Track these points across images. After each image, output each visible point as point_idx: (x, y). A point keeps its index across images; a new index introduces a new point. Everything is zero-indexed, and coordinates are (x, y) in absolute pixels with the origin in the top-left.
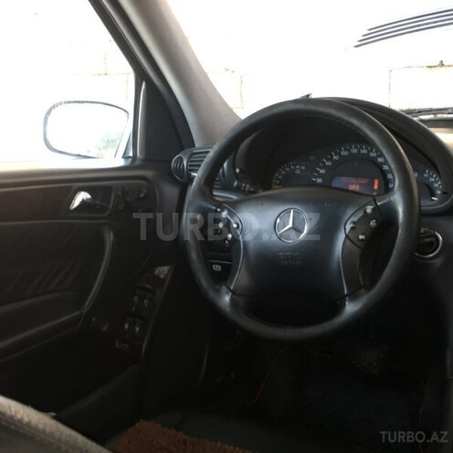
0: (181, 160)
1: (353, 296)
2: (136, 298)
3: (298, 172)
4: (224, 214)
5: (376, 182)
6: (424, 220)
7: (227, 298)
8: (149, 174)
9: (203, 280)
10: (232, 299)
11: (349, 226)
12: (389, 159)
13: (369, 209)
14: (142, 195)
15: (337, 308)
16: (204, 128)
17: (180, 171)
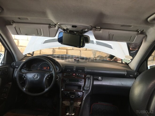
0: (13, 64)
1: (47, 88)
2: (4, 89)
3: (35, 66)
4: (24, 75)
5: (48, 67)
6: (57, 74)
7: (24, 89)
8: (7, 66)
9: (20, 87)
10: (25, 89)
11: (46, 77)
12: (50, 64)
13: (49, 74)
14: (6, 71)
15: (44, 90)
16: (17, 58)
17: (13, 66)
